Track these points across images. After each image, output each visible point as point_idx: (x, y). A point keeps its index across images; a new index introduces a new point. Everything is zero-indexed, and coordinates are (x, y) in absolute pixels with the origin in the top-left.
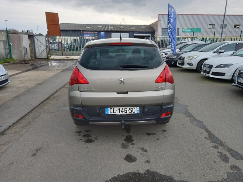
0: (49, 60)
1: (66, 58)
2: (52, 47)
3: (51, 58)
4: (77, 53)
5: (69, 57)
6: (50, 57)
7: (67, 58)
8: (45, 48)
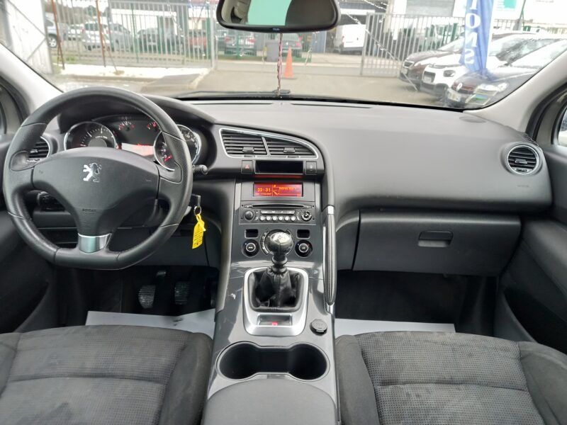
0: (57, 78)
1: (114, 75)
2: (93, 38)
3: (64, 72)
4: (151, 59)
5: (122, 72)
6: (63, 68)
7: (117, 73)
8: (43, 37)
